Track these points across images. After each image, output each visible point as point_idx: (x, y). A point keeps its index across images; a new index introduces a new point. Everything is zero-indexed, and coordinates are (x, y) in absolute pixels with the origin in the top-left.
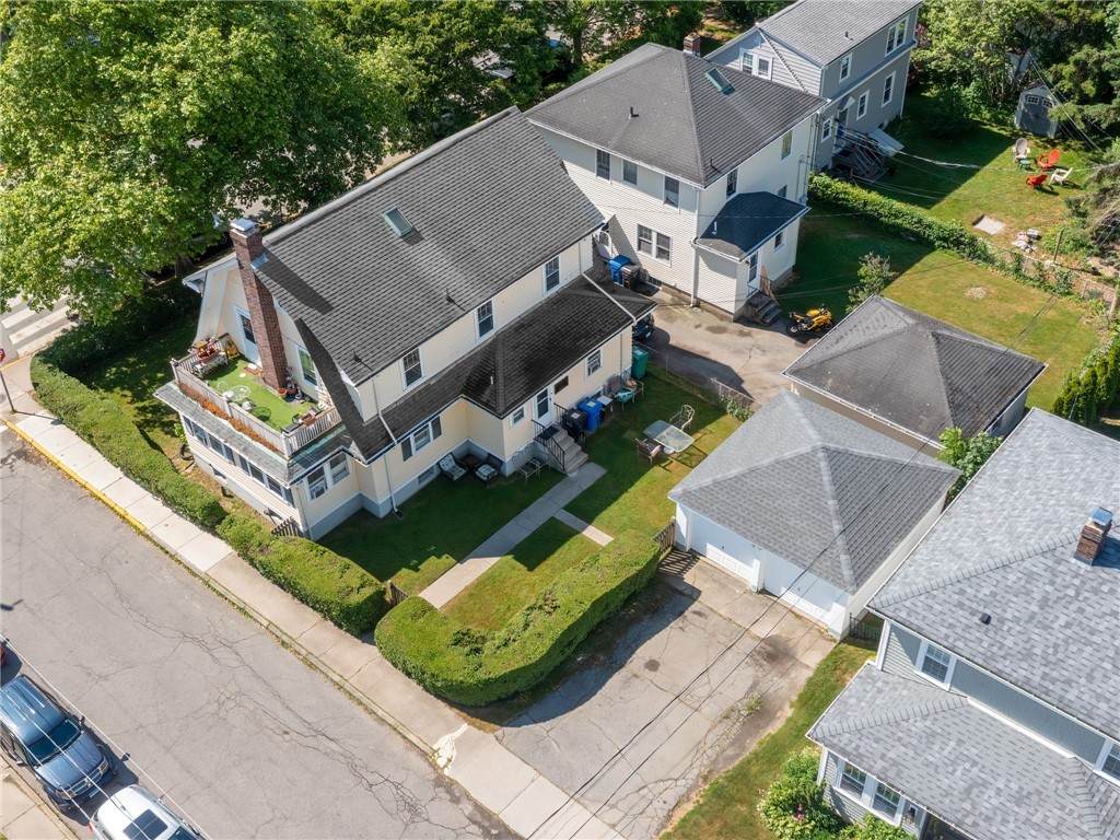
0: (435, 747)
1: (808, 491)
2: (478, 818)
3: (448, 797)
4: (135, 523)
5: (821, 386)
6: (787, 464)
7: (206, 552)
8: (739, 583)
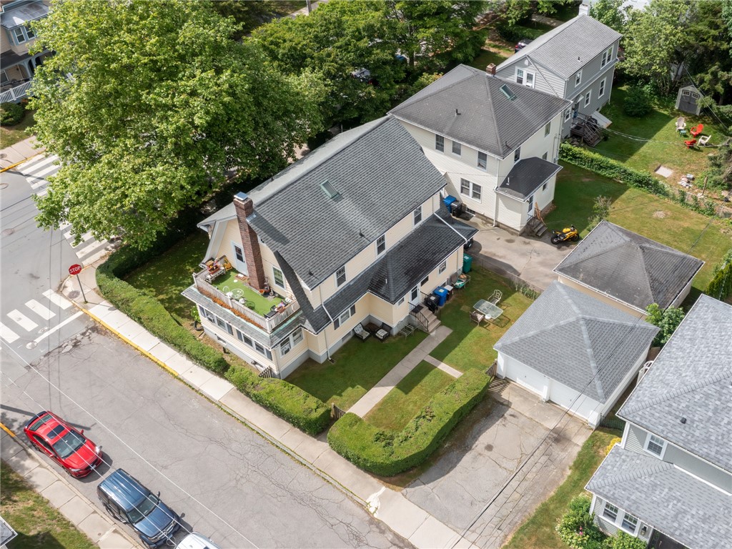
0: (367, 501)
1: (575, 344)
2: (397, 541)
3: (378, 530)
4: (171, 371)
5: (577, 278)
6: (562, 328)
7: (218, 388)
8: (535, 397)
